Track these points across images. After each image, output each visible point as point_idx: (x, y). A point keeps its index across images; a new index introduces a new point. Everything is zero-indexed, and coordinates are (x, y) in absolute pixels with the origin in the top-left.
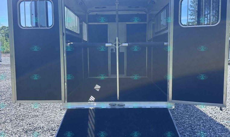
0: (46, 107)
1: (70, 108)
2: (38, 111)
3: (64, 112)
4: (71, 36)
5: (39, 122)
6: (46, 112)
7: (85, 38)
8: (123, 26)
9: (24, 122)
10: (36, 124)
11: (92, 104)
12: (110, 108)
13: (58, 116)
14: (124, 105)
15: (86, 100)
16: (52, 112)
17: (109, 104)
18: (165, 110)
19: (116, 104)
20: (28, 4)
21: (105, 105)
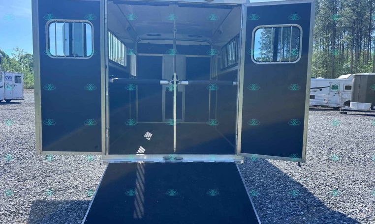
0: (81, 159)
1: (112, 162)
2: (70, 165)
3: (104, 167)
4: (115, 69)
5: (72, 179)
6: (81, 166)
7: (134, 73)
8: (182, 59)
9: (52, 178)
10: (68, 182)
11: (141, 157)
12: (164, 162)
13: (96, 171)
14: (182, 158)
15: (134, 151)
16: (88, 167)
17: (164, 158)
18: (232, 165)
19: (171, 158)
20: (60, 26)
21: (158, 158)
